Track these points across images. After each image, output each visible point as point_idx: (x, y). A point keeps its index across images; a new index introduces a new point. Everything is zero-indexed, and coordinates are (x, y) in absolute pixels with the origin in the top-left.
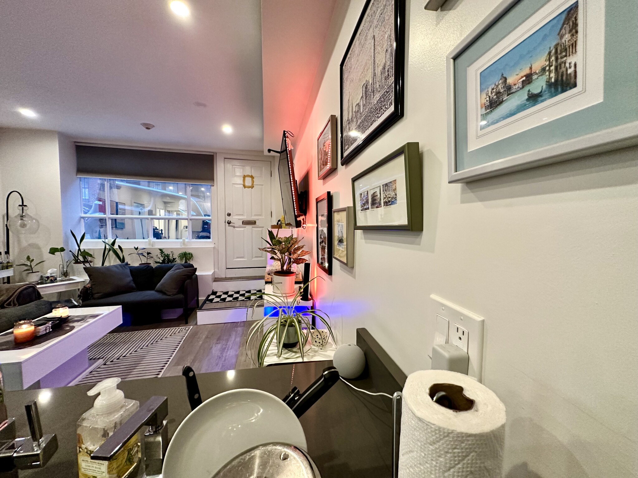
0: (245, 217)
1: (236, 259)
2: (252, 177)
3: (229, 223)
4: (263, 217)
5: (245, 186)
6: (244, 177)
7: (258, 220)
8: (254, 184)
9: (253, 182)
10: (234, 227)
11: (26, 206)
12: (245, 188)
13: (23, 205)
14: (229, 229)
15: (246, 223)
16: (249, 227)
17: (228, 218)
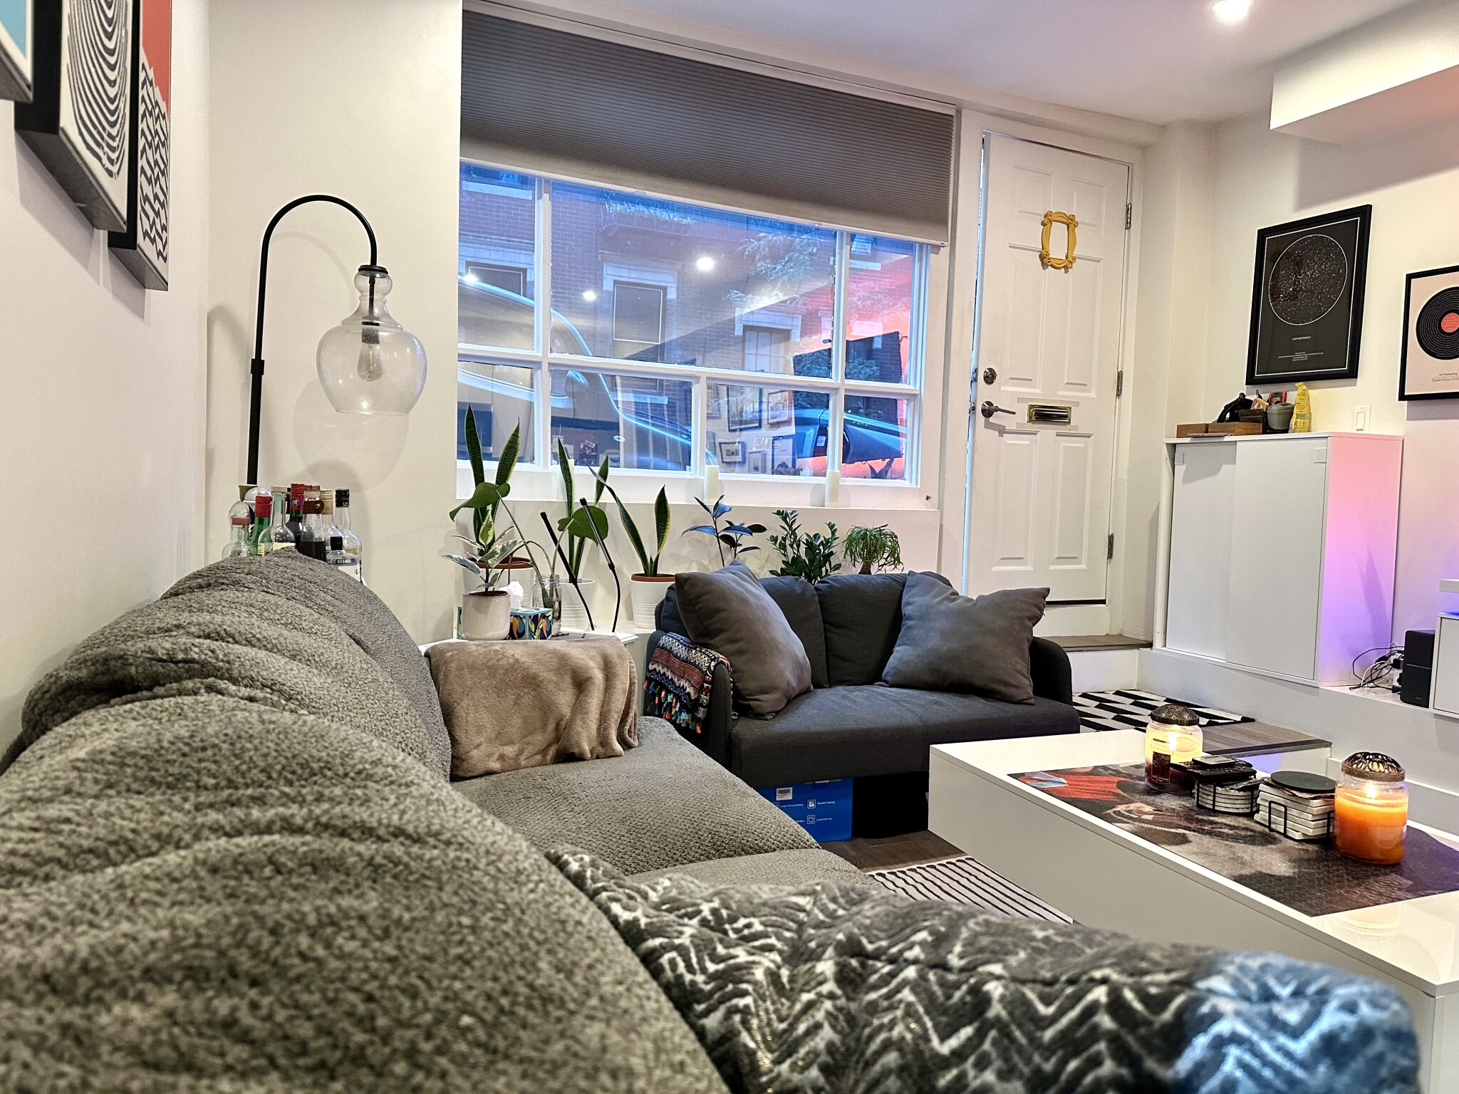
0: (1038, 391)
1: (997, 564)
2: (1070, 222)
3: (988, 412)
4: (1093, 395)
5: (1045, 260)
6: (1048, 220)
7: (1077, 404)
8: (1076, 253)
9: (1071, 242)
10: (1002, 431)
11: (383, 271)
12: (1044, 265)
13: (372, 270)
14: (986, 436)
15: (1043, 415)
16: (1047, 431)
17: (986, 393)
